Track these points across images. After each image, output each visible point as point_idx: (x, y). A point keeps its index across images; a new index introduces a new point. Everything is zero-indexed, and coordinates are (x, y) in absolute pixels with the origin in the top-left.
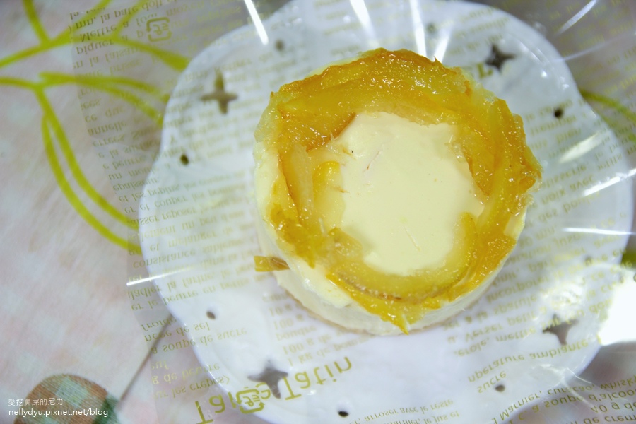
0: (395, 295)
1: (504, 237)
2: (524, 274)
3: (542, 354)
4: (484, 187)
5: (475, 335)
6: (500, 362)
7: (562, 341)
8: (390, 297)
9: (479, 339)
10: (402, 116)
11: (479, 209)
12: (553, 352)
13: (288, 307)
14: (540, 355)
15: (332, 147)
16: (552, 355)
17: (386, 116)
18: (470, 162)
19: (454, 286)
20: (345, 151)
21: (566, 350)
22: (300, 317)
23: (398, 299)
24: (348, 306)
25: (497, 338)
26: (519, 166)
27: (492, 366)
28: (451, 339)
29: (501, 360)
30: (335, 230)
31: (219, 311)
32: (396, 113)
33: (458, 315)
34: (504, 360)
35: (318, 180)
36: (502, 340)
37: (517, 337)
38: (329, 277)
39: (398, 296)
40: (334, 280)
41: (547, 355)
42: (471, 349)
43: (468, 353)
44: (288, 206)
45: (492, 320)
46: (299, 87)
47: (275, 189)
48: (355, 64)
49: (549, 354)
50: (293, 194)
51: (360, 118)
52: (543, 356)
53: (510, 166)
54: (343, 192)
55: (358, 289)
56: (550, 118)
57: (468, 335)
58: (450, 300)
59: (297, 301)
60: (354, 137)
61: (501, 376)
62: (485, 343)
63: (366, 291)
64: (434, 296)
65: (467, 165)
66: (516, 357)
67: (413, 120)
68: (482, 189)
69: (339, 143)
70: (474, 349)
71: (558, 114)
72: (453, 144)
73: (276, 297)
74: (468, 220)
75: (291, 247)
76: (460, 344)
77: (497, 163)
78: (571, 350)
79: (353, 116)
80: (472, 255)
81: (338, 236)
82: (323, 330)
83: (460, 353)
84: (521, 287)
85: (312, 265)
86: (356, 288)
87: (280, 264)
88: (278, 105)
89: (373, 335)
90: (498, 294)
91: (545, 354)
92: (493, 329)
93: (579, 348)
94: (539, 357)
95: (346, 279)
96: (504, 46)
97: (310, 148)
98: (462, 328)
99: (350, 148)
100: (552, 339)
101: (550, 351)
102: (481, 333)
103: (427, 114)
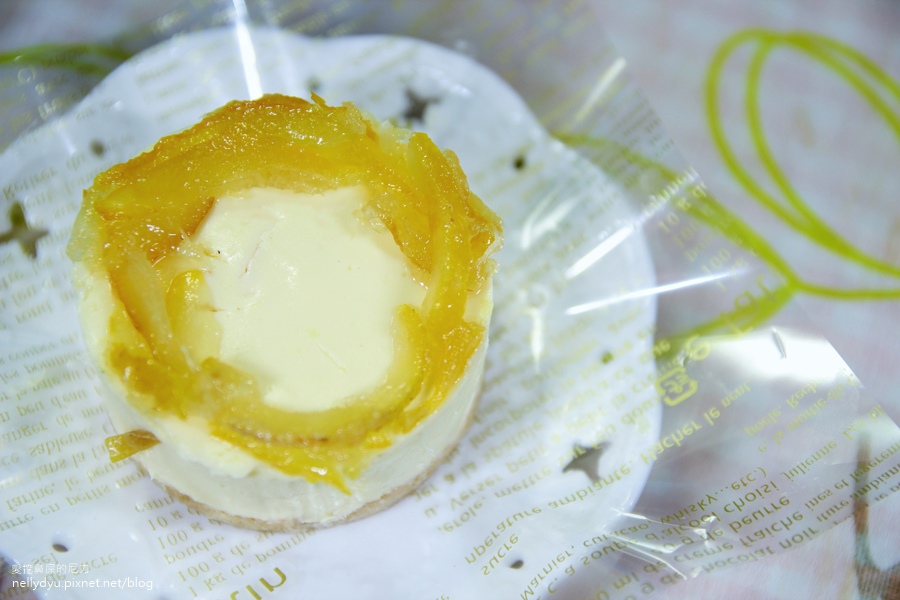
0: (317, 435)
1: (465, 324)
2: (518, 396)
3: (567, 499)
4: (422, 261)
5: (465, 498)
6: (506, 524)
7: (594, 476)
8: (312, 441)
9: (470, 502)
10: (282, 187)
11: (421, 295)
12: (582, 493)
13: (177, 515)
14: (565, 501)
15: (187, 249)
16: (581, 497)
17: (259, 193)
18: (394, 230)
19: (406, 409)
20: (207, 253)
21: (601, 487)
22: (197, 526)
23: (324, 440)
24: (253, 474)
25: (497, 494)
26: (466, 219)
27: (497, 532)
28: (431, 511)
29: (508, 520)
30: (209, 361)
31: (70, 538)
32: (272, 185)
33: (432, 471)
34: (512, 520)
35: (174, 302)
36: (504, 494)
37: (526, 486)
38: (217, 433)
39: (323, 435)
40: (223, 436)
41: (575, 499)
42: (462, 519)
43: (458, 525)
44: (136, 345)
45: (486, 471)
46: (123, 174)
47: (113, 324)
48: (200, 127)
49: (576, 496)
50: (140, 324)
51: (221, 203)
52: (568, 501)
53: (452, 220)
54: (214, 311)
55: (262, 440)
56: (509, 172)
57: (453, 500)
58: (406, 430)
59: (185, 498)
60: (217, 231)
61: (512, 542)
62: (481, 505)
63: (274, 440)
64: (378, 429)
65: (390, 236)
66: (529, 511)
67: (299, 190)
68: (419, 266)
69: (197, 243)
70: (465, 517)
71: (519, 164)
72: (364, 210)
73: (154, 504)
74: (408, 313)
75: (149, 400)
76: (446, 515)
77: (434, 223)
78: (607, 483)
79: (211, 203)
80: (423, 358)
81: (217, 371)
82: (236, 538)
83: (447, 528)
84: (517, 414)
85: (183, 417)
86: (256, 438)
87: (142, 440)
88: (96, 204)
89: (311, 528)
90: (487, 433)
91: (570, 498)
92: (489, 483)
93: (619, 478)
94: (562, 503)
95: (239, 429)
96: (422, 89)
97: (154, 257)
98: (443, 493)
99: (215, 248)
100: (579, 477)
101: (578, 493)
102: (472, 492)
103: (318, 176)
